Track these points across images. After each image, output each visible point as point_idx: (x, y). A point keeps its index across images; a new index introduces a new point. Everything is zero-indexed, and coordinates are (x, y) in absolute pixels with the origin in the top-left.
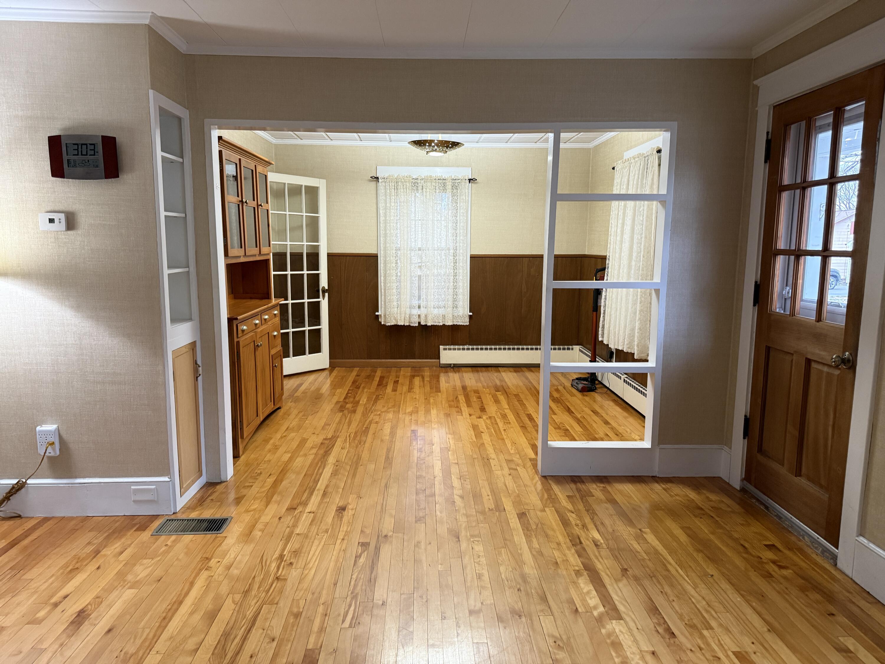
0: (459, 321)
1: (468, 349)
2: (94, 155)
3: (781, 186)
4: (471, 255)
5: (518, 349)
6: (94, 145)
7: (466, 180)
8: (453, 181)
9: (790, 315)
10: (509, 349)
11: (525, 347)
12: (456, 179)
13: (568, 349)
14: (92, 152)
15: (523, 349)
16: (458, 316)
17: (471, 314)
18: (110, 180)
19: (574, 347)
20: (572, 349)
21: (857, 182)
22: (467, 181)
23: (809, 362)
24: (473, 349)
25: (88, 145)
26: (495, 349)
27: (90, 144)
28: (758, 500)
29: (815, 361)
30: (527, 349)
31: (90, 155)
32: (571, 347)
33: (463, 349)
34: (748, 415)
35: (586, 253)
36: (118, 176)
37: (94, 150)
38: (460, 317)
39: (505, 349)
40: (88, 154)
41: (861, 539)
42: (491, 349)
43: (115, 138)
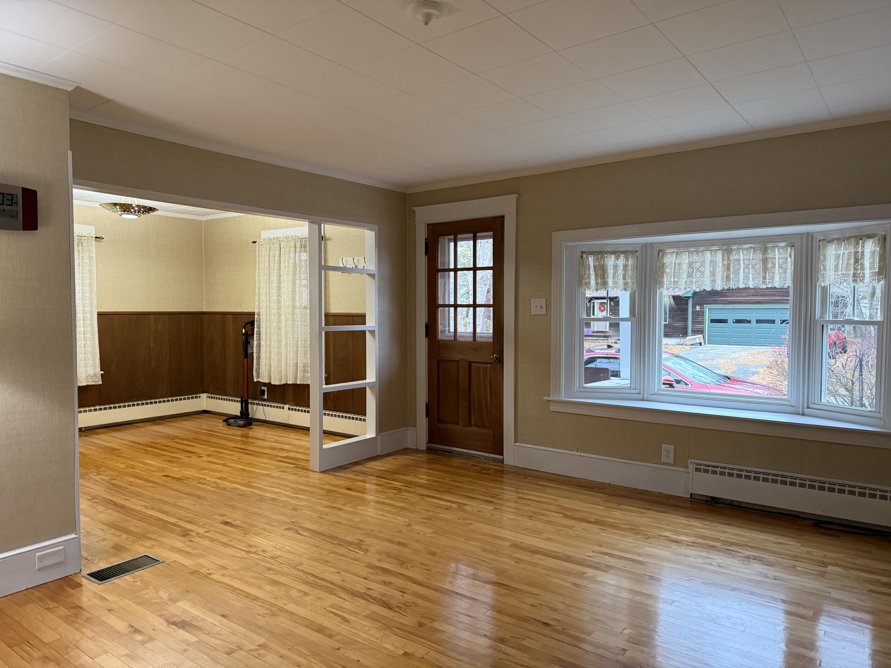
0: (90, 380)
1: (100, 409)
2: (11, 205)
3: (438, 269)
4: (98, 312)
5: (151, 403)
6: (12, 195)
7: (92, 237)
8: (78, 238)
9: (454, 340)
10: (143, 404)
11: (157, 400)
12: (82, 236)
13: (196, 397)
14: (10, 203)
15: (156, 402)
16: (89, 376)
17: (102, 372)
18: (26, 231)
19: (201, 395)
20: (200, 397)
21: (492, 271)
22: (94, 239)
23: (470, 363)
24: (105, 409)
25: (5, 195)
26: (129, 406)
27: (8, 194)
28: (442, 451)
29: (474, 362)
30: (160, 402)
31: (7, 205)
32: (198, 395)
33: (95, 410)
34: (427, 402)
35: (205, 310)
36: (36, 229)
37: (12, 200)
38: (91, 376)
39: (138, 405)
40: (4, 204)
41: (517, 444)
42: (124, 406)
43: (36, 192)
